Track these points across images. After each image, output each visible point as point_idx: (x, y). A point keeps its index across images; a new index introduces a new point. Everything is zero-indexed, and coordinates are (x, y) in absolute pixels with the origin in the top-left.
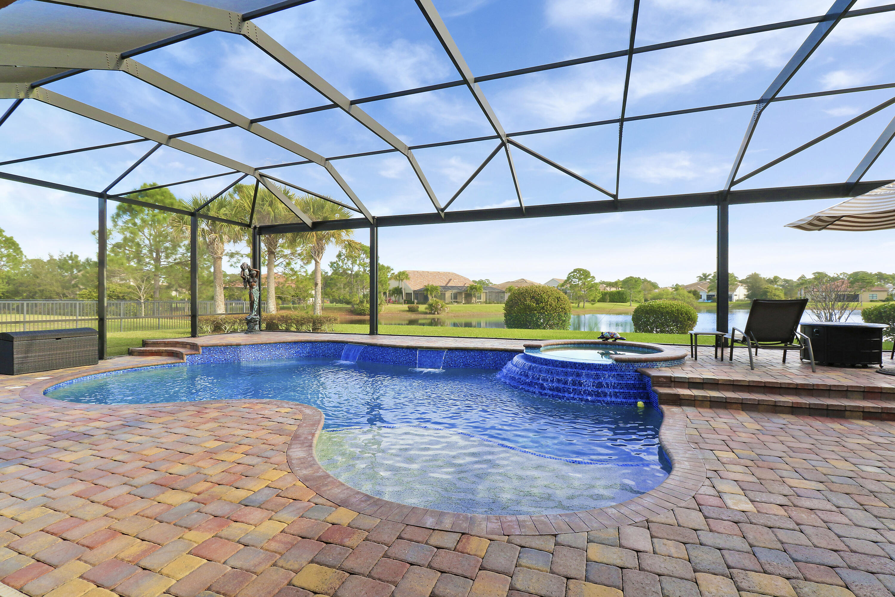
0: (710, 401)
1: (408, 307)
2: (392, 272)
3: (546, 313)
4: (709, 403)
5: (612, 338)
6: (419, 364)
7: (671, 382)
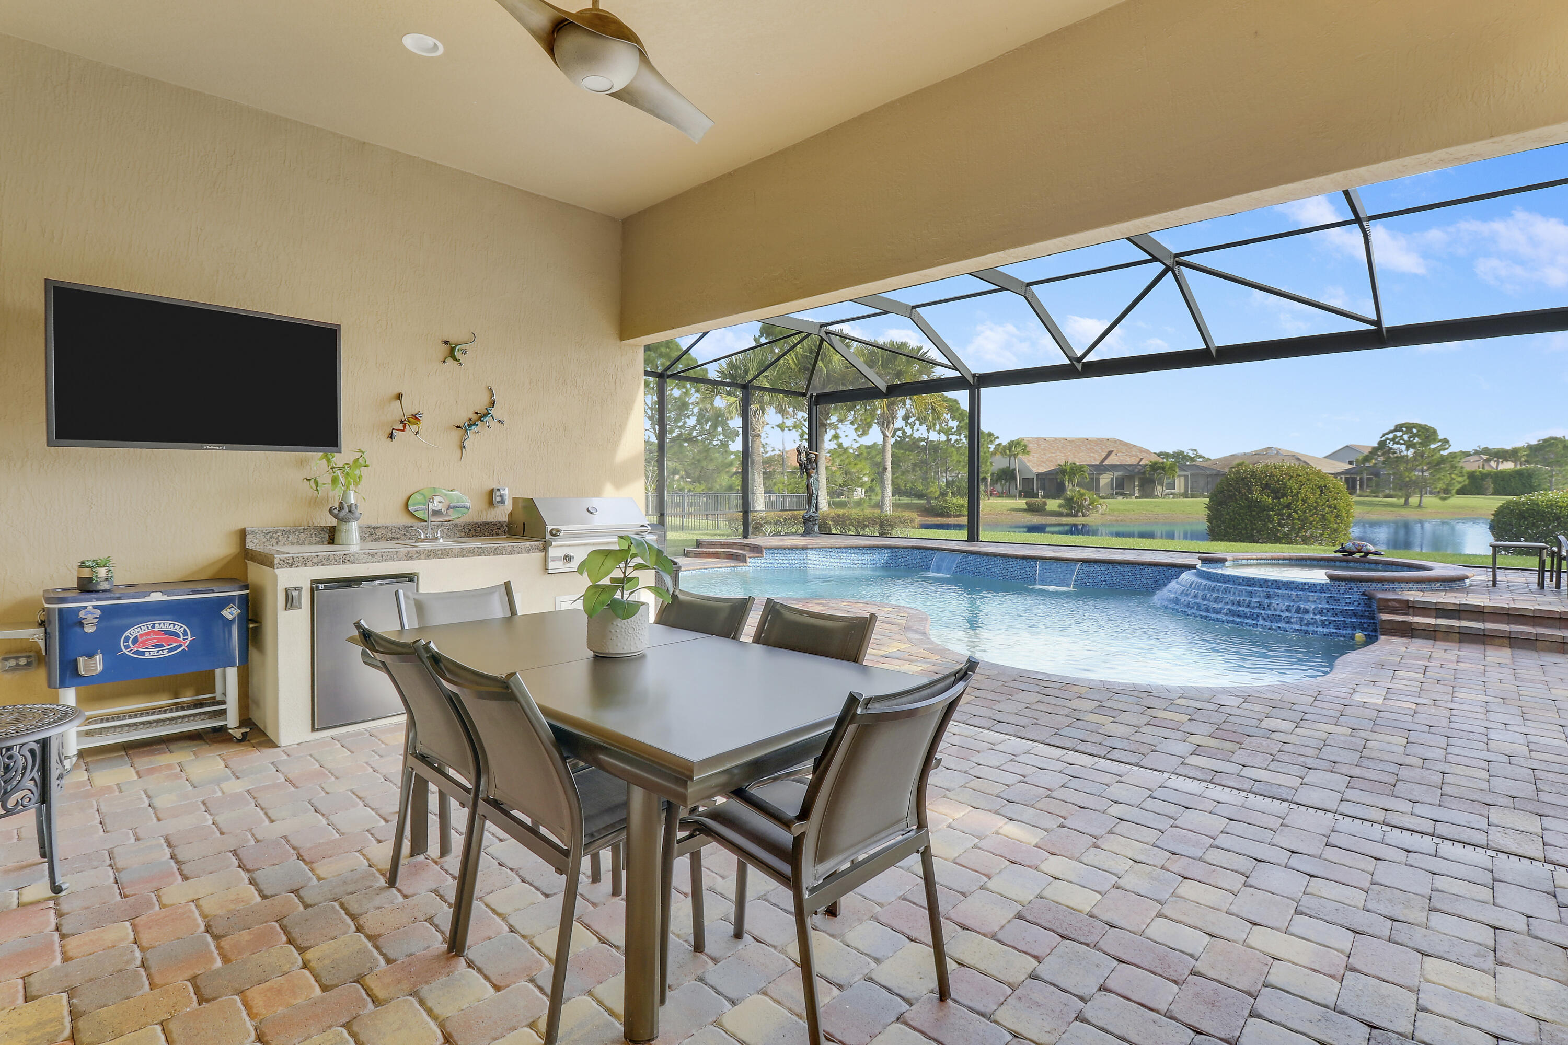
0: (1459, 633)
1: (1027, 503)
2: (997, 441)
3: (1296, 516)
4: (1457, 635)
5: (1359, 551)
6: (1040, 580)
7: (1408, 607)
